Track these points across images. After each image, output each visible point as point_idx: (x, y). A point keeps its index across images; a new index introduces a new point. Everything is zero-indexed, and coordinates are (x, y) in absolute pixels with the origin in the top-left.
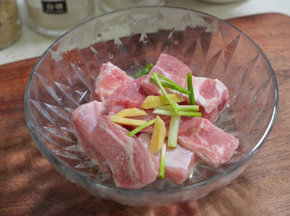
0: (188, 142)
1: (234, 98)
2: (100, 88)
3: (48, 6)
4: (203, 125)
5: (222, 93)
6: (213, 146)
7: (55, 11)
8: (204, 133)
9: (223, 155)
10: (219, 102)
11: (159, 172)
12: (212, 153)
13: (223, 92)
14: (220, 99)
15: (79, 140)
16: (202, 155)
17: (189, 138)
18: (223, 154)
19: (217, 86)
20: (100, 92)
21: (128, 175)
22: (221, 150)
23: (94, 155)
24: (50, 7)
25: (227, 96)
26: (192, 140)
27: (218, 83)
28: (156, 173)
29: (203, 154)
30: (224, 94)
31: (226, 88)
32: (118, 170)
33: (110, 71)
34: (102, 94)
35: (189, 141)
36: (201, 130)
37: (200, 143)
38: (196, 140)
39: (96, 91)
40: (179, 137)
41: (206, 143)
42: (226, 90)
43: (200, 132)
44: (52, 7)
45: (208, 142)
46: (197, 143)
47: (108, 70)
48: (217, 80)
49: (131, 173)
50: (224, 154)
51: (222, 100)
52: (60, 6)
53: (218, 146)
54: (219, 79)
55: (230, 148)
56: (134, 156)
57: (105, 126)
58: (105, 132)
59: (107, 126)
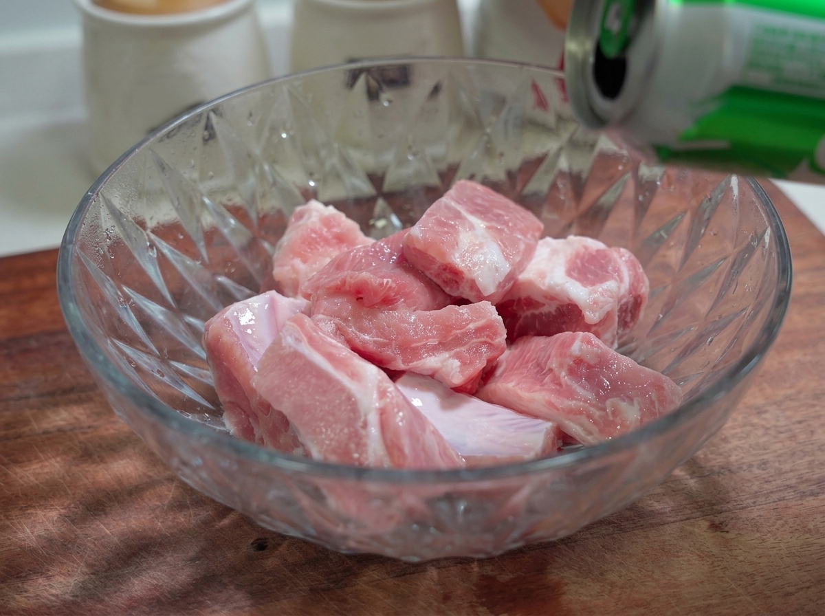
0: (536, 395)
4: (579, 346)
6: (609, 402)
8: (582, 369)
10: (623, 297)
14: (625, 288)
17: (539, 387)
33: (314, 219)
35: (539, 391)
36: (575, 362)
37: (571, 396)
43: (570, 367)
47: (309, 218)
53: (625, 401)
56: (381, 414)
57: (298, 340)
58: (297, 355)
59: (305, 339)
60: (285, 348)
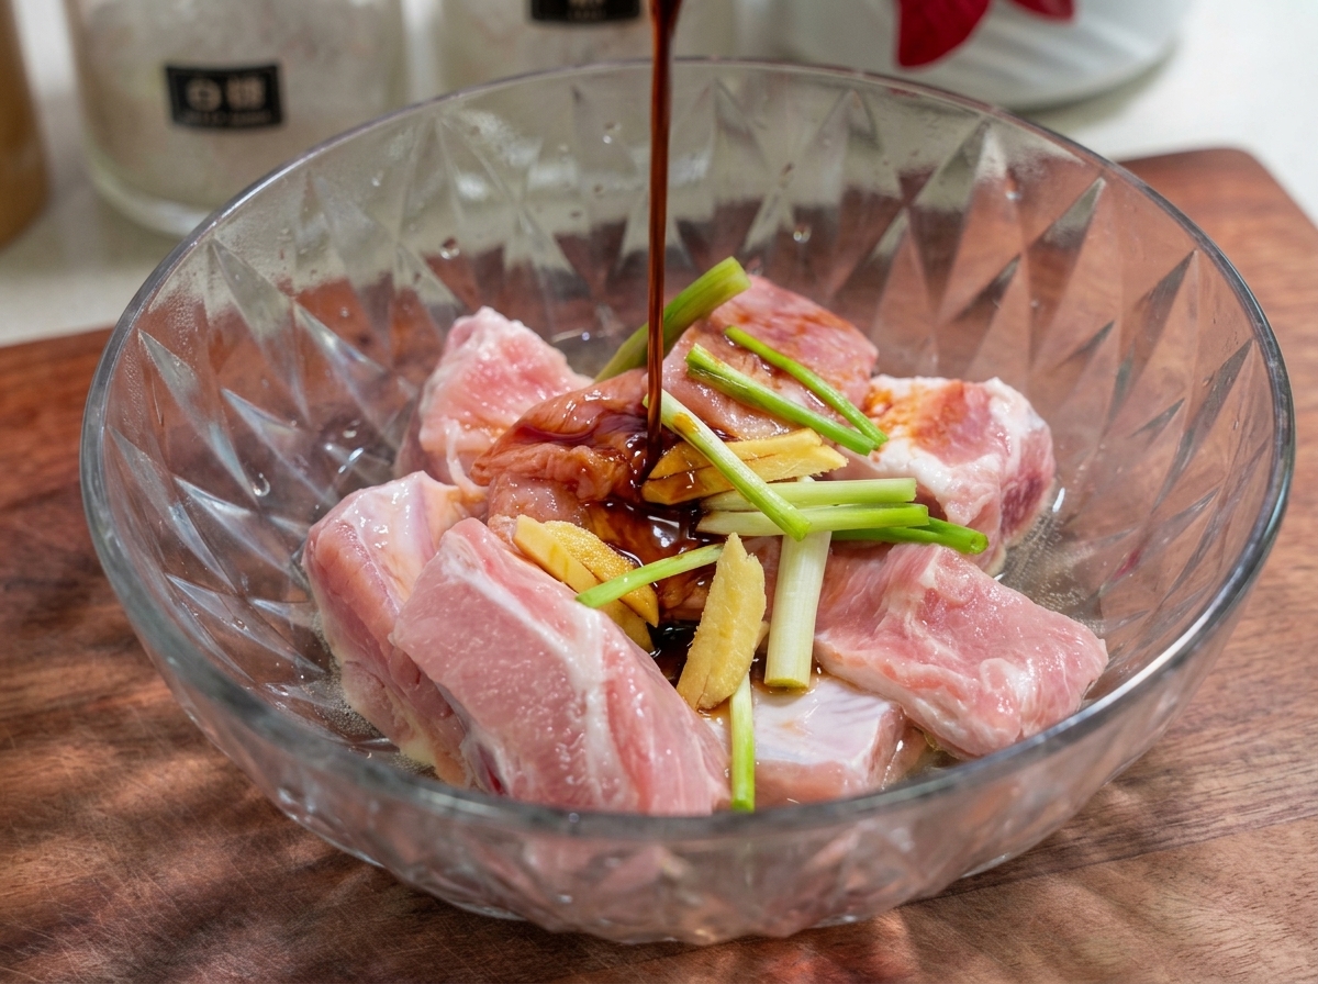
0: (863, 654)
1: (1082, 472)
2: (444, 418)
3: (195, 91)
4: (937, 572)
5: (1022, 441)
6: (985, 665)
7: (225, 118)
8: (940, 610)
9: (1034, 704)
10: (1010, 480)
11: (730, 783)
12: (980, 693)
13: (1026, 437)
14: (1013, 463)
15: (341, 656)
16: (935, 712)
17: (865, 640)
18: (1034, 699)
19: (998, 409)
20: (443, 437)
21: (578, 788)
22: (1023, 681)
23: (412, 720)
24: (203, 94)
25: (1047, 464)
26: (882, 644)
27: (1003, 398)
28: (716, 788)
29: (938, 704)
30: (1031, 448)
31: (1040, 423)
32: (530, 769)
33: (490, 344)
34: (451, 452)
35: (870, 647)
36: (927, 599)
37: (923, 655)
38: (905, 645)
39: (425, 435)
40: (824, 637)
41: (954, 655)
42: (1042, 429)
43: (920, 606)
44: (214, 97)
45: (963, 650)
46: (909, 655)
47: (481, 340)
48: (995, 384)
49: (593, 780)
50: (1038, 700)
51: (1024, 476)
52: (252, 91)
53: (1011, 662)
54: (1007, 381)
55: (1064, 673)
56: (609, 693)
57: (470, 566)
58: (468, 590)
59: (481, 563)
60: (446, 578)
